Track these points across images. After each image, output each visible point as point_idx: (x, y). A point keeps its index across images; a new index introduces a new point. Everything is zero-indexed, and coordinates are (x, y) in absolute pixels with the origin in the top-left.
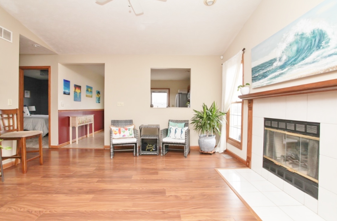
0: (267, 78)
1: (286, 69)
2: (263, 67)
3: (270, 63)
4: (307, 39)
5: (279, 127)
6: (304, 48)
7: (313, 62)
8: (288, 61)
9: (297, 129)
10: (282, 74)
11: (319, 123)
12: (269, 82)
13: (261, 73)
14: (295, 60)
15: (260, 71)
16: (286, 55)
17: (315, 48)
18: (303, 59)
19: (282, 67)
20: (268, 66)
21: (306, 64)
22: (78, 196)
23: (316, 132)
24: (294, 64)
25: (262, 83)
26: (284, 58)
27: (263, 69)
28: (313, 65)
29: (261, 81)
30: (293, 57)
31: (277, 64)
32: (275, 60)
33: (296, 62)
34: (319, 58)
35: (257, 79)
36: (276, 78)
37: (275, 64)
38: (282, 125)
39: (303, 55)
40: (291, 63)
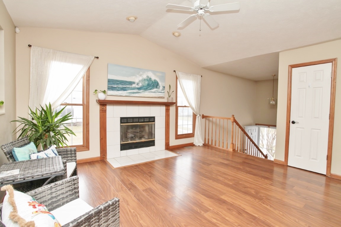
0: (126, 92)
1: (142, 91)
2: (123, 83)
3: (130, 83)
4: (152, 82)
5: (134, 121)
6: (151, 85)
7: (155, 92)
8: (143, 87)
9: (145, 121)
10: (139, 92)
11: (155, 117)
12: (128, 94)
13: (120, 86)
14: (147, 88)
15: (119, 84)
16: (142, 84)
17: (155, 87)
18: (150, 89)
19: (139, 89)
20: (127, 84)
21: (152, 92)
22: (233, 203)
23: (153, 120)
24: (146, 90)
25: (122, 93)
26: (140, 85)
27: (123, 85)
28: (154, 93)
29: (120, 92)
30: (145, 86)
31: (135, 86)
32: (134, 83)
33: (147, 89)
34: (156, 92)
35: (115, 89)
36: (135, 94)
37: (134, 85)
38: (137, 120)
39: (151, 88)
40: (144, 89)
